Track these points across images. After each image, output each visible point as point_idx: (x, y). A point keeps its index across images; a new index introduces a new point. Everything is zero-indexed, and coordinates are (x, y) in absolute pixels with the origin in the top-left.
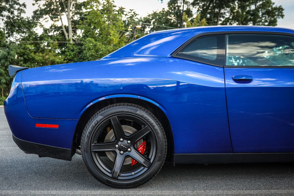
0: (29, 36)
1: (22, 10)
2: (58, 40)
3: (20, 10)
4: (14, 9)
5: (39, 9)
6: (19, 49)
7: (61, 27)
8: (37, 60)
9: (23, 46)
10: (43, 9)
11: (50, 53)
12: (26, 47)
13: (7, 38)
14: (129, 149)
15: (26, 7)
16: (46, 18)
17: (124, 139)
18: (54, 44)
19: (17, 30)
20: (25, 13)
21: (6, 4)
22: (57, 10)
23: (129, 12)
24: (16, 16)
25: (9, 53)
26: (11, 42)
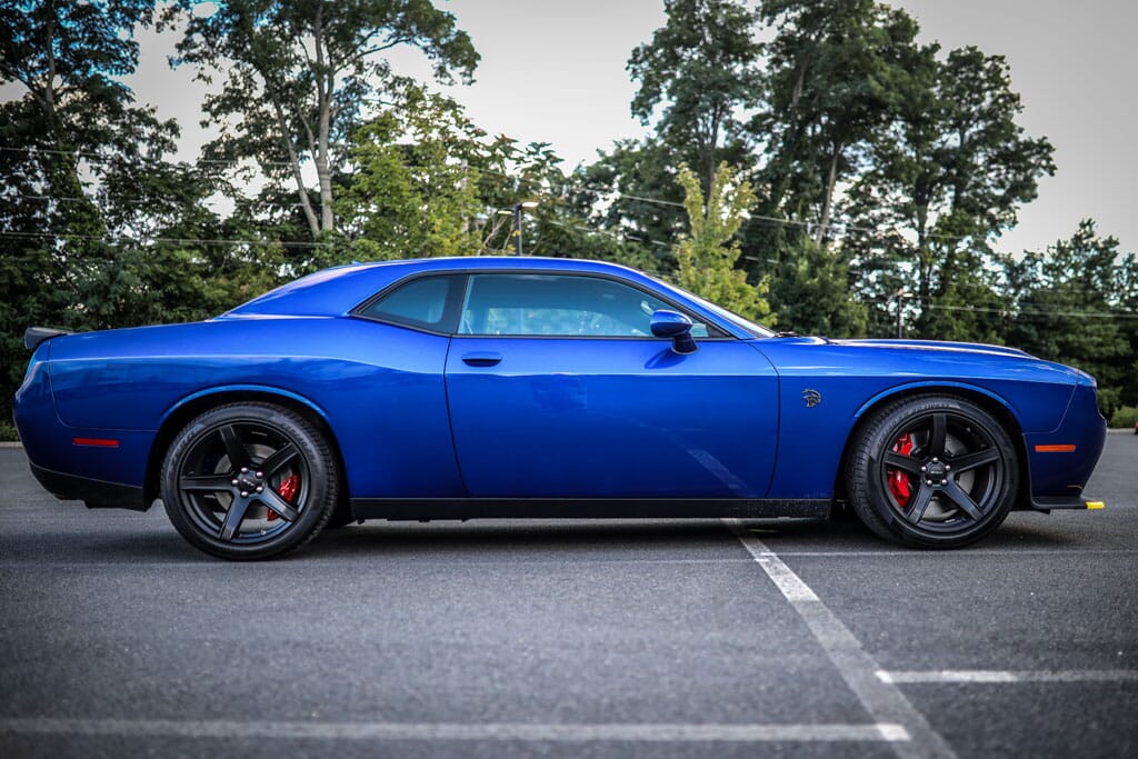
0: (188, 224)
1: (165, 141)
2: (284, 237)
3: (157, 142)
4: (139, 139)
5: (224, 139)
6: (150, 262)
7: (296, 197)
8: (209, 299)
9: (165, 254)
10: (236, 138)
11: (254, 278)
12: (173, 258)
13: (113, 228)
14: (259, 489)
15: (180, 132)
16: (246, 168)
17: (250, 468)
18: (269, 249)
19: (145, 205)
20: (175, 150)
21: (111, 122)
22: (282, 144)
23: (530, 153)
24: (143, 159)
25: (113, 276)
26: (125, 240)
